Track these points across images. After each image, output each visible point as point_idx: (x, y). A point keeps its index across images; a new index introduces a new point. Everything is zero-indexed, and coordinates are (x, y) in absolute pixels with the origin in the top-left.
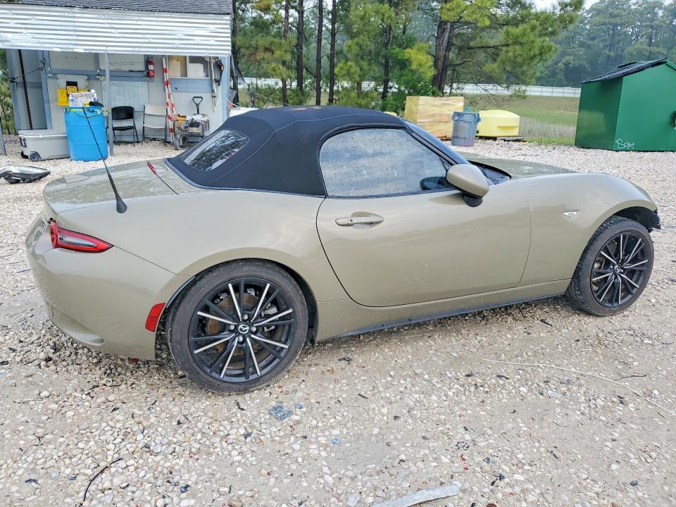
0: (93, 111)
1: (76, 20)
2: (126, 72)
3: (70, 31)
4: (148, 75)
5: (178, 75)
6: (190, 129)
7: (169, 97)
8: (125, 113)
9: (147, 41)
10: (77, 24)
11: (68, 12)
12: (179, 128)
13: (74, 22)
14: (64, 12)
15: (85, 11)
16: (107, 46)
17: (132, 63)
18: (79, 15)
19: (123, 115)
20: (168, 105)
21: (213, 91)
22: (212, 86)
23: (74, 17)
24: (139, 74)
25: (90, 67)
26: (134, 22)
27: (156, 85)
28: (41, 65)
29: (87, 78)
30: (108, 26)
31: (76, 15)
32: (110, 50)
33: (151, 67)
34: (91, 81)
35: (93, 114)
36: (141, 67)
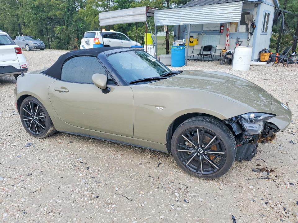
0: (179, 48)
1: (182, 12)
2: (212, 31)
3: (179, 17)
4: (220, 32)
5: (234, 31)
6: (227, 56)
7: (228, 41)
8: (208, 48)
9: (205, 18)
10: (182, 14)
11: (180, 10)
12: (223, 56)
13: (181, 13)
14: (178, 10)
15: (185, 8)
16: (190, 21)
17: (215, 27)
18: (183, 10)
19: (207, 49)
20: (226, 45)
21: (248, 38)
22: (248, 35)
23: (181, 11)
24: (218, 32)
25: (199, 30)
26: (201, 10)
27: (223, 36)
28: (184, 30)
29: (197, 34)
30: (192, 13)
31: (182, 10)
32: (192, 23)
33: (222, 28)
34: (199, 35)
35: (179, 49)
36: (218, 28)
